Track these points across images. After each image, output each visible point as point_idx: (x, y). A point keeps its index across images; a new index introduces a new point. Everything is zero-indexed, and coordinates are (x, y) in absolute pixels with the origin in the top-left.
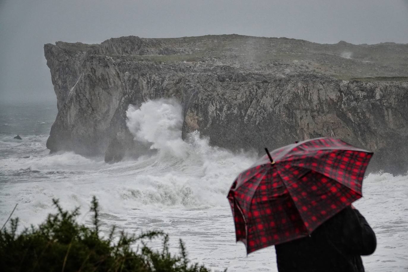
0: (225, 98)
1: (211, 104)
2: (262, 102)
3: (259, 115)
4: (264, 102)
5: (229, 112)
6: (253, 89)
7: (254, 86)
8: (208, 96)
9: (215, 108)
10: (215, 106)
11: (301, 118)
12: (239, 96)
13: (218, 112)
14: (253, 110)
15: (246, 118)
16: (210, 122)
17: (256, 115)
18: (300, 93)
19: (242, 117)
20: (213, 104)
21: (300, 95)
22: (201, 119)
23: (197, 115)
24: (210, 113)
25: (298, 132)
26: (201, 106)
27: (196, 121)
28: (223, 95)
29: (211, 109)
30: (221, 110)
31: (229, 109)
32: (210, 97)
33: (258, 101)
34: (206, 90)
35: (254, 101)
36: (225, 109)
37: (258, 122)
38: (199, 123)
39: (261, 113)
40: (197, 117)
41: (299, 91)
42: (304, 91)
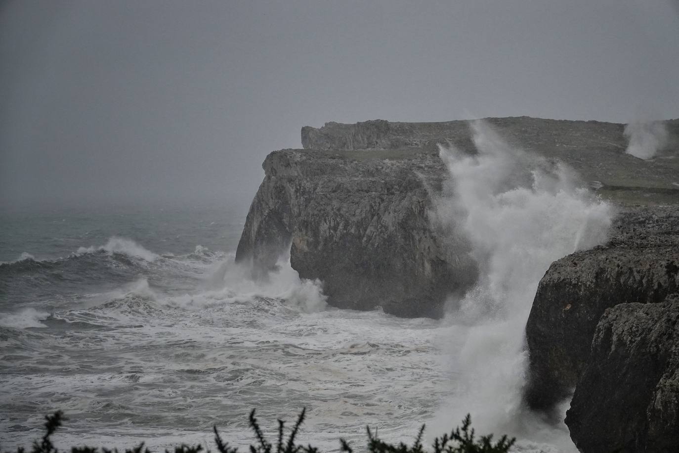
0: (340, 214)
1: (323, 222)
2: (383, 218)
3: (379, 235)
4: (385, 220)
5: (345, 231)
6: (375, 202)
7: (377, 199)
8: (320, 211)
9: (328, 226)
10: (328, 223)
11: (420, 241)
12: (358, 211)
13: (332, 231)
14: (372, 229)
15: (365, 239)
16: (322, 243)
17: (376, 236)
18: (414, 209)
19: (360, 237)
20: (326, 222)
21: (414, 211)
22: (311, 239)
23: (306, 234)
24: (322, 232)
25: (417, 257)
26: (311, 223)
27: (306, 242)
28: (339, 210)
29: (324, 227)
30: (335, 229)
31: (345, 228)
32: (322, 212)
33: (379, 218)
34: (318, 203)
35: (375, 218)
36: (341, 227)
37: (376, 244)
38: (308, 244)
39: (381, 233)
40: (306, 237)
41: (413, 207)
42: (419, 207)
